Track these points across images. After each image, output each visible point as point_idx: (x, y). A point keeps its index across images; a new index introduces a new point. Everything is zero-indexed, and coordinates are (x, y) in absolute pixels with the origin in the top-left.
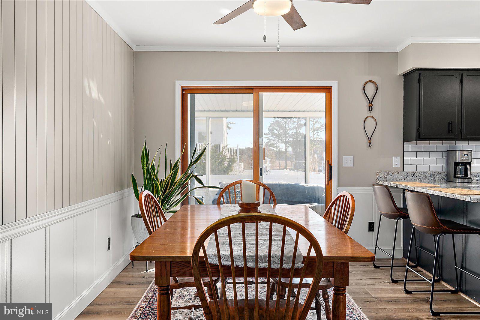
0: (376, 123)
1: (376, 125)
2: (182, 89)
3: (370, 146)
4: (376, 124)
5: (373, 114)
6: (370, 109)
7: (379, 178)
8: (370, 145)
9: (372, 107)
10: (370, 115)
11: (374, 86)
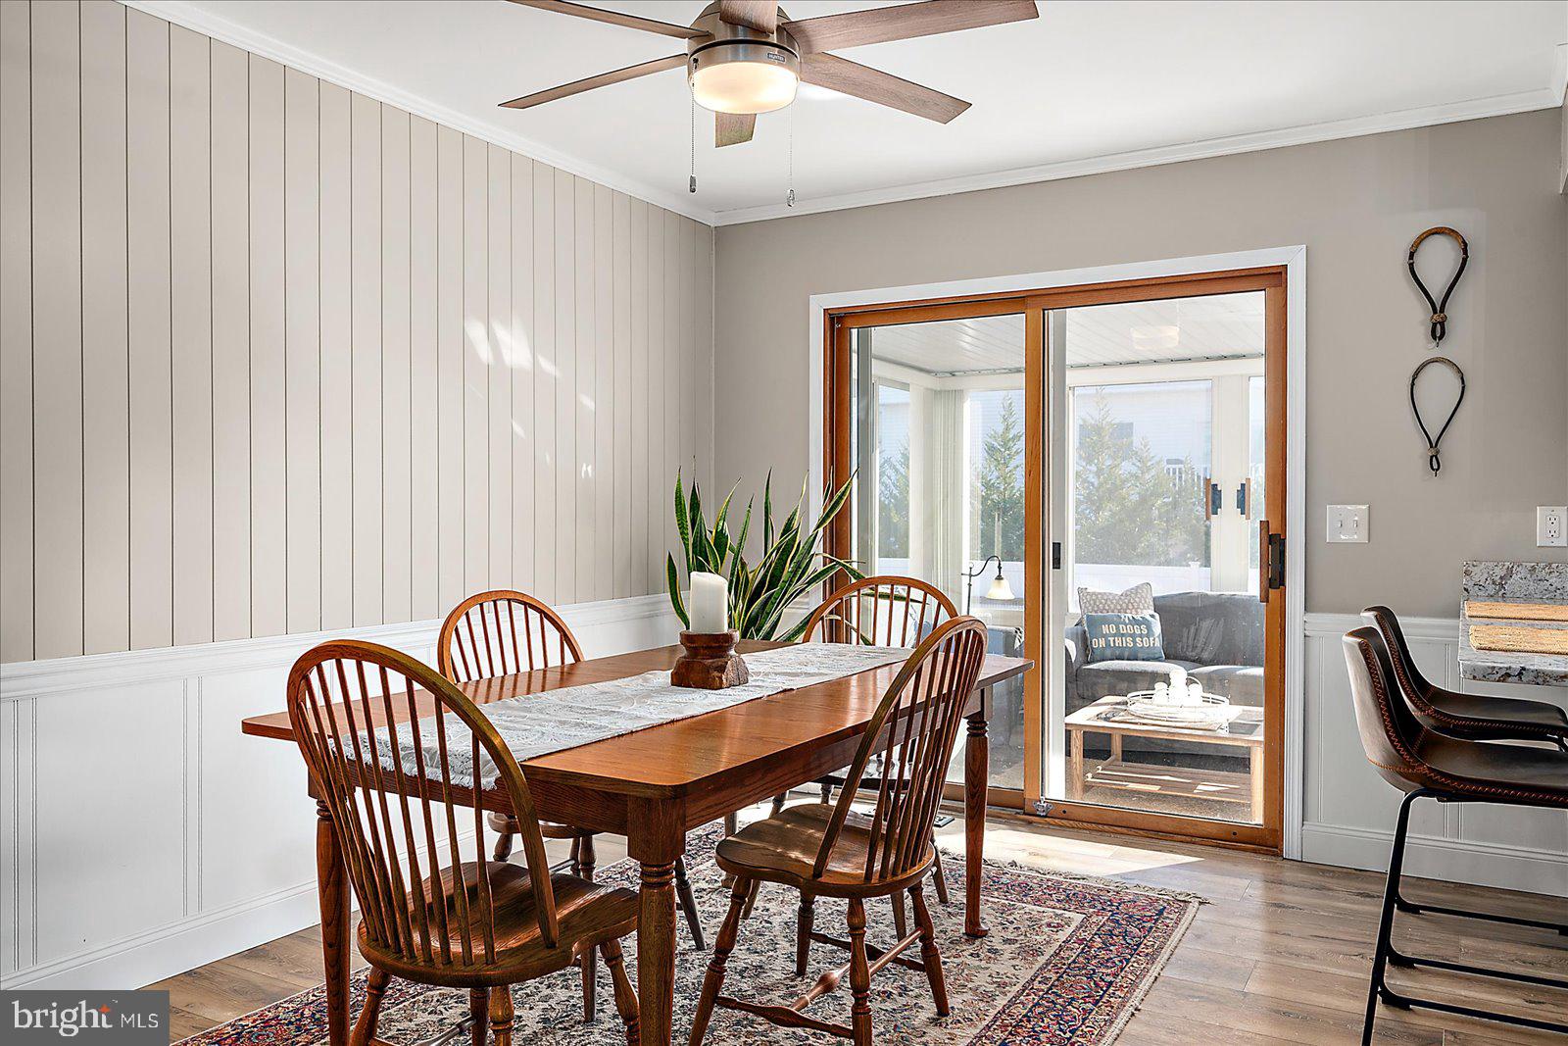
0: (1463, 382)
1: (1463, 388)
2: (827, 316)
3: (1435, 467)
4: (1461, 386)
5: (1448, 349)
6: (1438, 331)
7: (1471, 584)
8: (1435, 462)
9: (1442, 324)
10: (1436, 353)
11: (1456, 244)
